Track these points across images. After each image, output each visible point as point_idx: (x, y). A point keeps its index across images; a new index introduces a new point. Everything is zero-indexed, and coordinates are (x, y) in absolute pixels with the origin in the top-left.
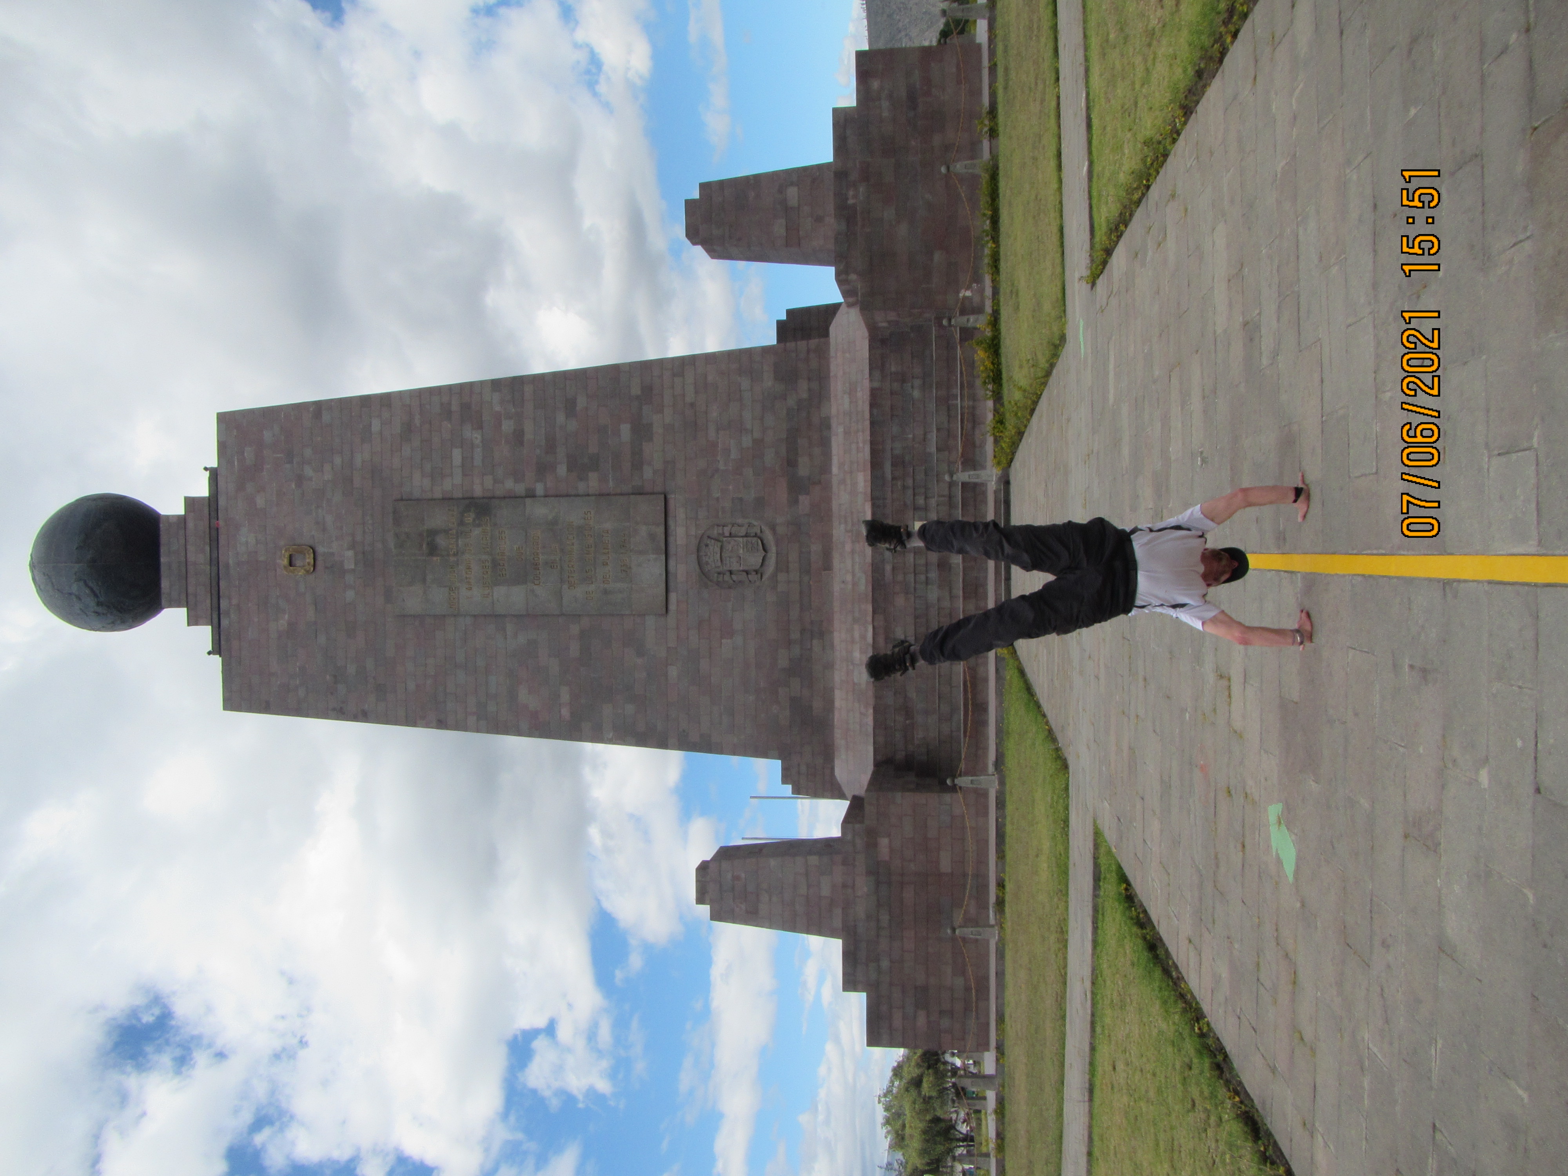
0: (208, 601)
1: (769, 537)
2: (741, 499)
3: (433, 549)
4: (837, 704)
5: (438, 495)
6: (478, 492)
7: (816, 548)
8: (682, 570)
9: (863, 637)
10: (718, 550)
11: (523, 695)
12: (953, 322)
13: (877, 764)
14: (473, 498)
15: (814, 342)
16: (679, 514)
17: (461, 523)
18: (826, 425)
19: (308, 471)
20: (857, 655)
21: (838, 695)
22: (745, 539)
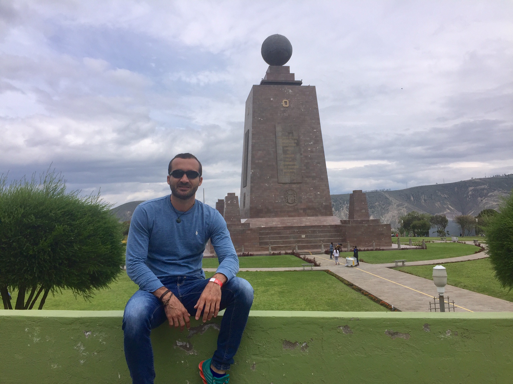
1: (295, 204)
2: (301, 198)
3: (289, 133)
4: (262, 219)
5: (300, 134)
6: (301, 143)
7: (293, 214)
8: (287, 186)
10: (291, 194)
16: (298, 186)
17: (295, 139)
19: (304, 106)
22: (294, 199)
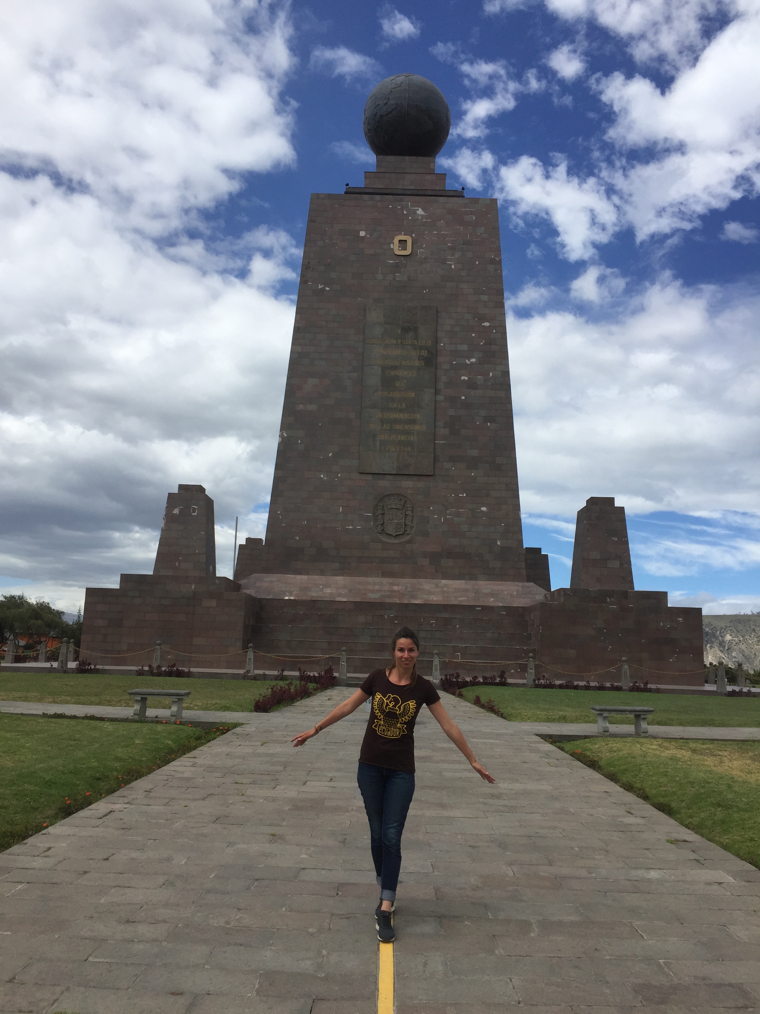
0: (381, 186)
1: (404, 539)
2: (428, 522)
3: (405, 330)
4: (299, 577)
5: (440, 334)
6: (440, 359)
7: (396, 568)
8: (385, 483)
9: (340, 595)
10: (398, 506)
11: (312, 381)
12: (531, 659)
13: (260, 600)
14: (436, 356)
15: (524, 572)
16: (421, 484)
17: (421, 348)
18: (472, 577)
19: (457, 255)
20: (328, 591)
21: (305, 577)
22: (404, 524)
